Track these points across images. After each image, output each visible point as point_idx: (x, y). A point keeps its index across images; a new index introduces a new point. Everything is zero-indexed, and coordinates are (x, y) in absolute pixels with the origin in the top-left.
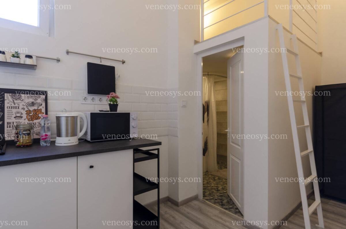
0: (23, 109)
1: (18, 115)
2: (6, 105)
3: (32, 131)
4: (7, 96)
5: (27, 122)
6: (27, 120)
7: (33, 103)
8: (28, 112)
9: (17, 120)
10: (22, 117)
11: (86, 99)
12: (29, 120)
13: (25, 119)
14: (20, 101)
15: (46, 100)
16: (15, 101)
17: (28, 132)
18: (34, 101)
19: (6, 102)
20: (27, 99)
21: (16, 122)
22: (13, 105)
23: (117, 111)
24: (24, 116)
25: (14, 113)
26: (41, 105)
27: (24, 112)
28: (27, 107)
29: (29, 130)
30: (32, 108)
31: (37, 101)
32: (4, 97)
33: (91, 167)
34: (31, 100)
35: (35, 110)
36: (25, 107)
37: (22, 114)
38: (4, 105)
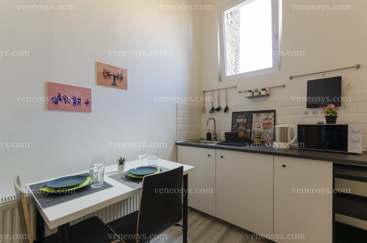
0: (261, 122)
1: (259, 126)
2: (253, 120)
3: (261, 136)
4: (254, 115)
5: (263, 130)
6: (263, 129)
7: (267, 118)
8: (264, 124)
9: (258, 129)
10: (260, 127)
11: (307, 113)
12: (264, 129)
13: (262, 129)
14: (260, 118)
15: (275, 116)
16: (258, 118)
17: (259, 136)
18: (267, 117)
19: (253, 118)
20: (263, 116)
21: (258, 130)
22: (256, 120)
23: (335, 123)
24: (262, 126)
25: (256, 125)
26: (272, 119)
27: (262, 124)
28: (263, 121)
29: (260, 135)
30: (266, 122)
31: (269, 117)
32: (252, 116)
33: (284, 166)
34: (266, 117)
35: (267, 123)
36: (262, 121)
37: (260, 125)
38: (252, 120)
